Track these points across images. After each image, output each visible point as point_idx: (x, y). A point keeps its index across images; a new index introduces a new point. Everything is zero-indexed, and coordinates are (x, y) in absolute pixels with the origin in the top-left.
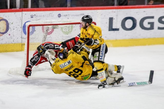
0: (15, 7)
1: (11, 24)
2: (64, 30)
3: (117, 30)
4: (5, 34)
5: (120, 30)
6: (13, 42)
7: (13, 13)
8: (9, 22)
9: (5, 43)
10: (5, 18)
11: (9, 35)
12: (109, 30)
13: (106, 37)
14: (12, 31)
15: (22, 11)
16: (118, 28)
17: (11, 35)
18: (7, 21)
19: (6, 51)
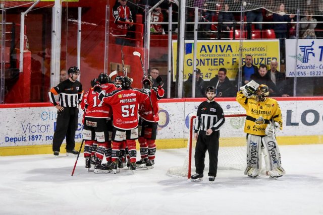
0: (177, 96)
1: (171, 116)
2: (233, 124)
3: (296, 124)
4: (165, 128)
5: (299, 125)
6: (174, 137)
7: (174, 104)
8: (169, 113)
9: (165, 137)
10: (165, 109)
11: (170, 128)
12: (287, 125)
13: (283, 133)
14: (173, 125)
15: (185, 101)
16: (297, 122)
17: (172, 129)
18: (167, 113)
19: (166, 148)
